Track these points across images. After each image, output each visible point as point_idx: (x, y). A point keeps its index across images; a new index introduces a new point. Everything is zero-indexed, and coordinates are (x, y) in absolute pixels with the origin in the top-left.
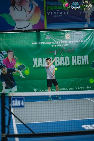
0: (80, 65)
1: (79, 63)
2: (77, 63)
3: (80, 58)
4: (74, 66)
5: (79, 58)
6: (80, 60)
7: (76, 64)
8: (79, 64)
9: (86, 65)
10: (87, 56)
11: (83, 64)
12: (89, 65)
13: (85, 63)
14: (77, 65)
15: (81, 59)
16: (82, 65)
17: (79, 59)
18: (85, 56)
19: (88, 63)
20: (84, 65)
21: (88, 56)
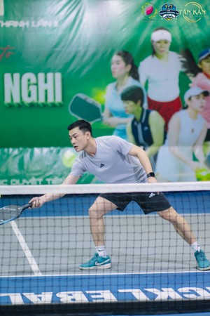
0: (32, 105)
1: (29, 95)
2: (21, 98)
3: (33, 80)
4: (11, 106)
5: (29, 80)
6: (33, 88)
7: (17, 100)
8: (27, 100)
9: (54, 105)
10: (58, 76)
11: (42, 100)
12: (61, 105)
13: (50, 100)
14: (21, 106)
15: (37, 84)
16: (38, 105)
17: (29, 85)
18: (50, 75)
19: (59, 99)
20: (45, 106)
21: (62, 74)
